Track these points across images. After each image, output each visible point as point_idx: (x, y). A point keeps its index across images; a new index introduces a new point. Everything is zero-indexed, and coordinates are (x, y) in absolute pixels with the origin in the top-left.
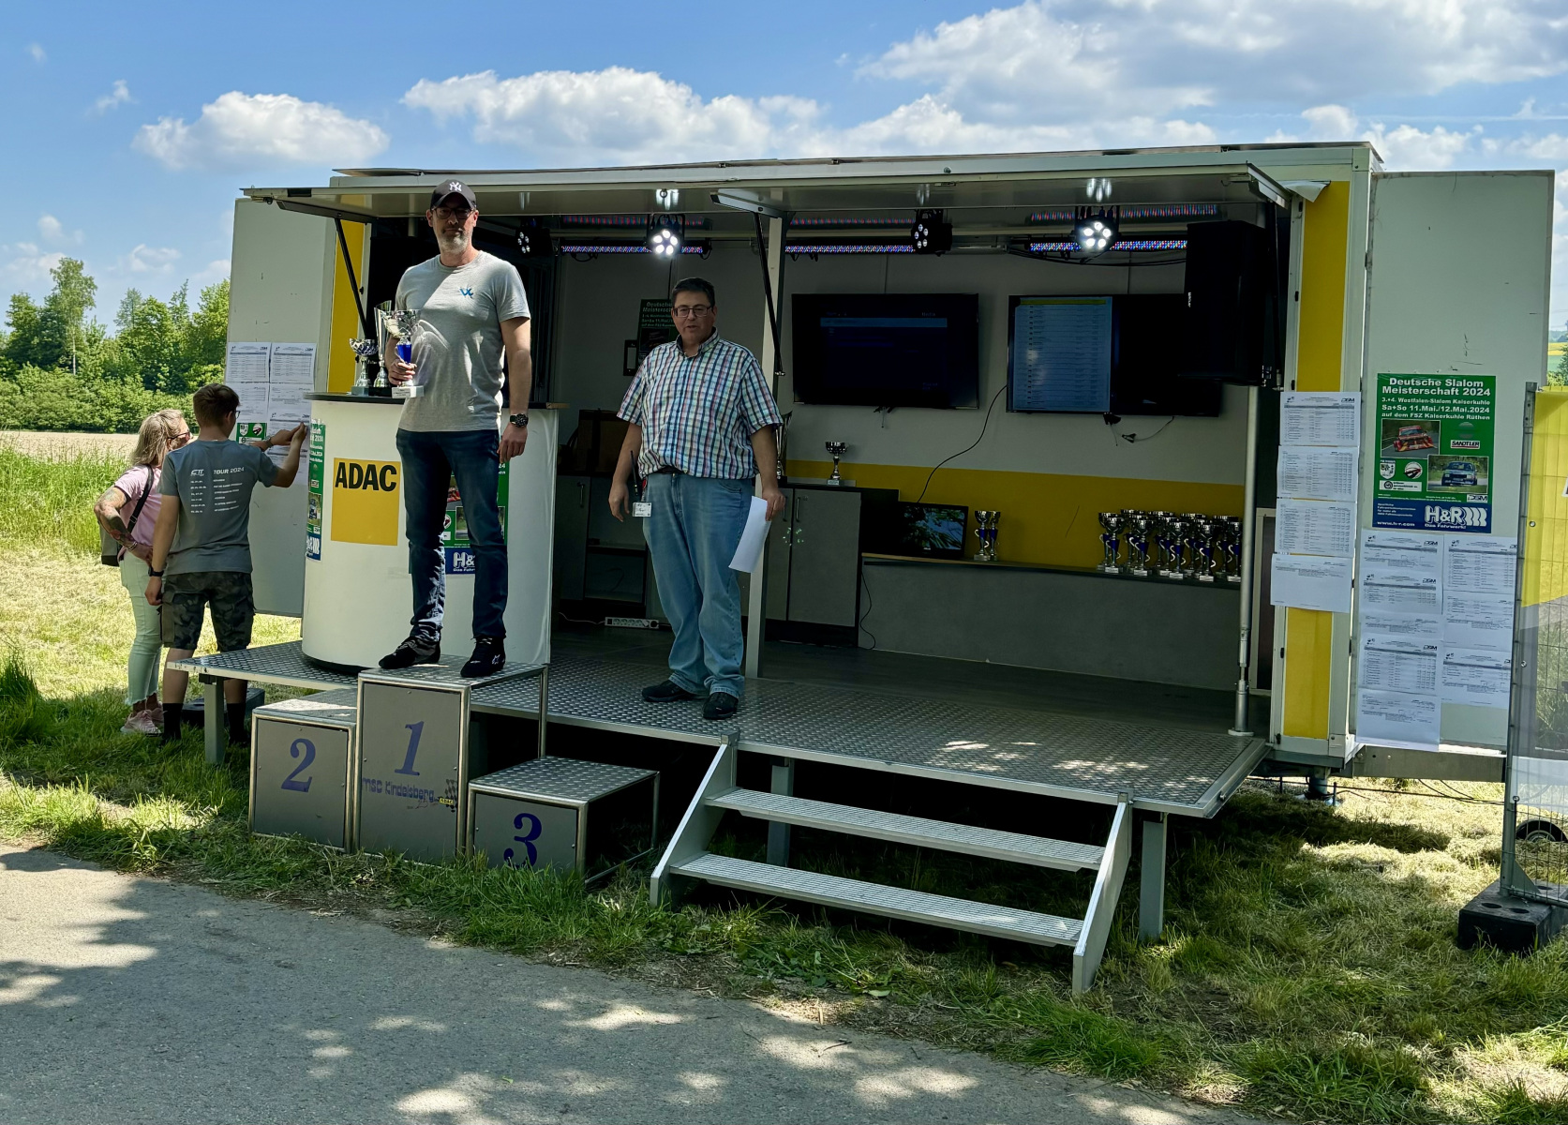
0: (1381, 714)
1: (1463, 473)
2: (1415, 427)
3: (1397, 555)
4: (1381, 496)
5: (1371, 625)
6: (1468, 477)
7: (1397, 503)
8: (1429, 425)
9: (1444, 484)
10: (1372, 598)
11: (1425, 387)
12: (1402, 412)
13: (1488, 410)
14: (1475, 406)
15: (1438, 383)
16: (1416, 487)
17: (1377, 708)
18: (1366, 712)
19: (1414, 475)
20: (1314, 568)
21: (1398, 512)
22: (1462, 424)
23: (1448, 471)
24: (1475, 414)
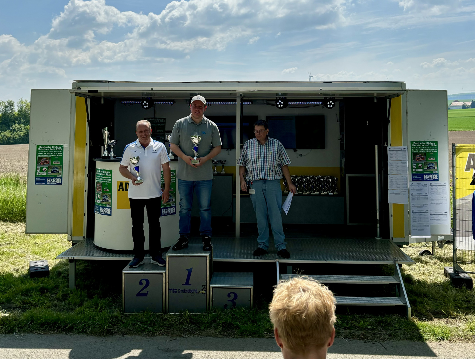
0: (417, 229)
1: (432, 166)
2: (420, 155)
3: (418, 188)
4: (413, 173)
5: (413, 206)
6: (433, 167)
7: (417, 174)
8: (423, 154)
9: (428, 169)
10: (413, 199)
11: (422, 144)
12: (417, 151)
13: (436, 150)
14: (433, 149)
15: (425, 143)
16: (421, 170)
17: (416, 228)
18: (413, 229)
19: (421, 167)
20: (399, 193)
21: (418, 177)
22: (431, 153)
23: (428, 166)
24: (433, 151)
